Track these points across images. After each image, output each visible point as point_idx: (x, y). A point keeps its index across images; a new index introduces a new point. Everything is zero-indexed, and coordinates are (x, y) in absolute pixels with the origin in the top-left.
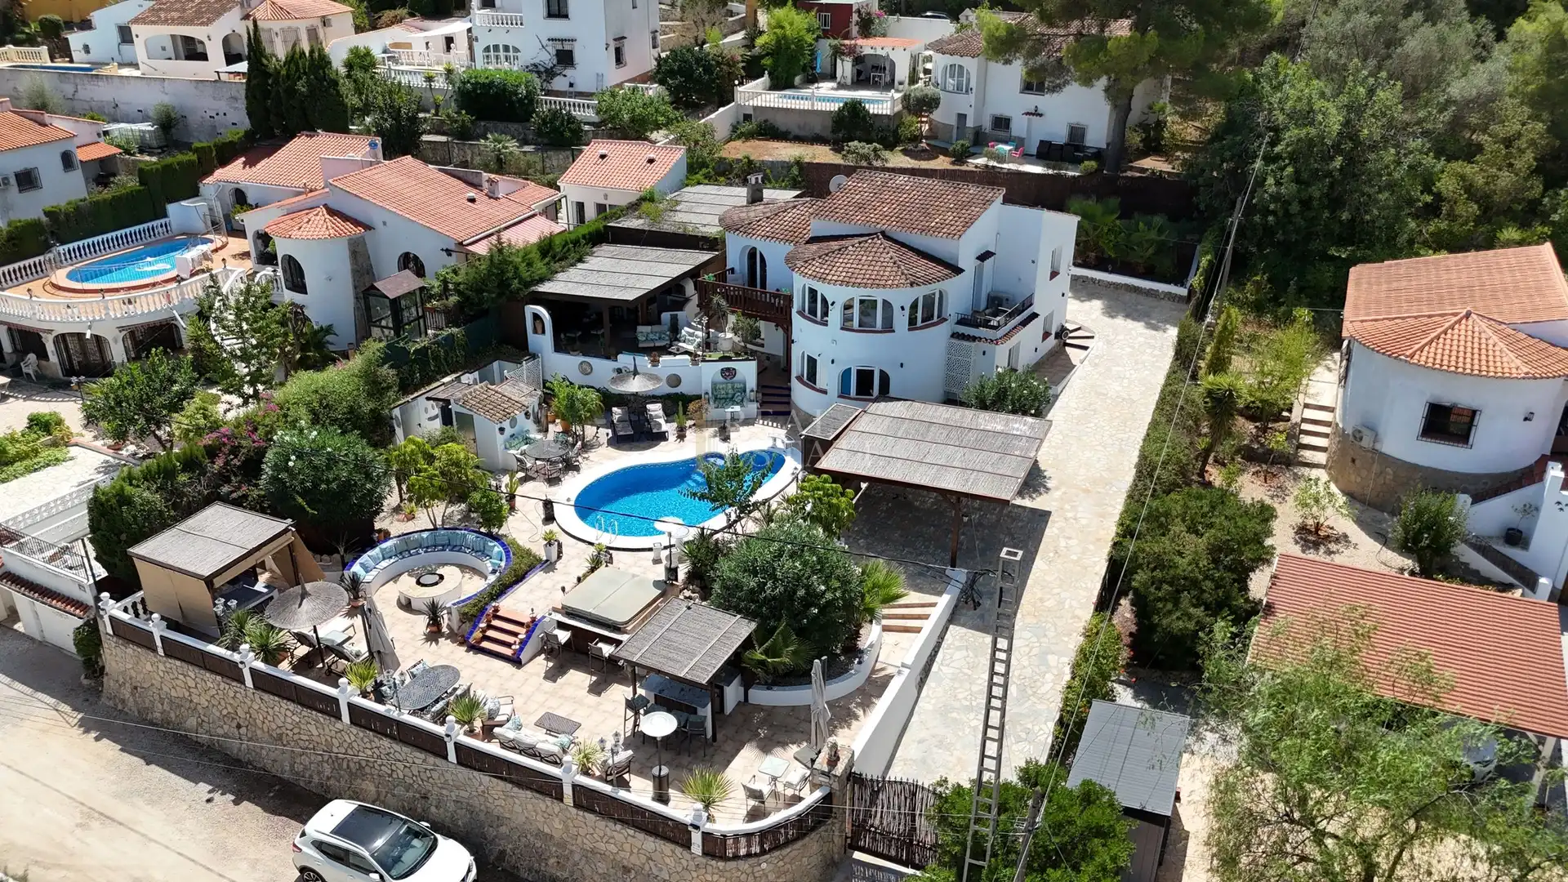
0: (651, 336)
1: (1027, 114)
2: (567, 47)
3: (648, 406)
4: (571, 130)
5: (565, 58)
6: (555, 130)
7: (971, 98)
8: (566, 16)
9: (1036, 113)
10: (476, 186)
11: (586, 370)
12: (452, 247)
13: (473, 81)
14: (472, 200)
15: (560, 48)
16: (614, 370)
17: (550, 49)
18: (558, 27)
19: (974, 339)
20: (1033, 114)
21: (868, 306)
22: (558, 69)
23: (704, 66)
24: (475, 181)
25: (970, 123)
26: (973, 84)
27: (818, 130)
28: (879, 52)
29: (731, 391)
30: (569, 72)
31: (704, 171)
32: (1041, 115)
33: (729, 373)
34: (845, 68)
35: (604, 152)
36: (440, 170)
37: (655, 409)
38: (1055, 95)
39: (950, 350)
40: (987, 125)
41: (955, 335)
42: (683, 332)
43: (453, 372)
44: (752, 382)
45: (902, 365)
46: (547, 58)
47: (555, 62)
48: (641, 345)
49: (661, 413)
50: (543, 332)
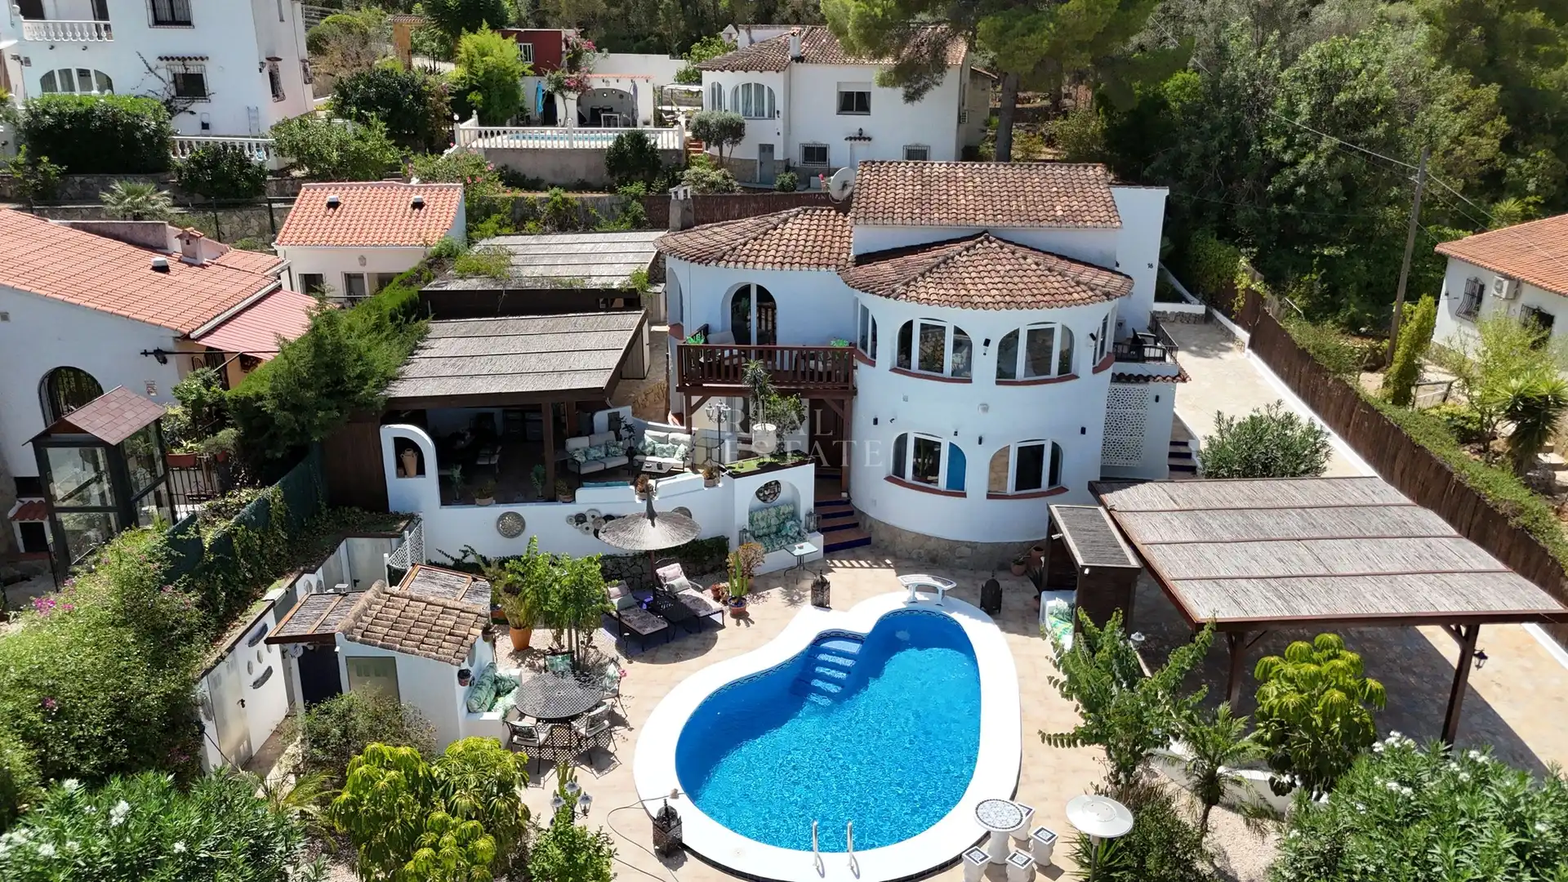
0: (594, 453)
1: (851, 138)
2: (193, 69)
3: (660, 571)
4: (247, 177)
5: (191, 86)
6: (220, 177)
7: (779, 123)
8: (188, 23)
9: (861, 137)
10: (159, 248)
11: (512, 528)
12: (168, 344)
13: (54, 110)
14: (163, 269)
15: (180, 70)
16: (569, 519)
17: (163, 73)
18: (174, 40)
19: (1147, 379)
20: (855, 139)
21: (1040, 339)
22: (179, 104)
23: (413, 93)
24: (151, 239)
25: (779, 155)
26: (780, 105)
27: (581, 175)
28: (613, 85)
29: (774, 521)
30: (198, 106)
31: (495, 217)
32: (870, 139)
33: (769, 492)
34: (568, 107)
35: (332, 197)
36: (74, 226)
37: (673, 574)
38: (916, 102)
39: (1113, 401)
40: (797, 157)
41: (1118, 378)
42: (648, 439)
43: (280, 574)
44: (807, 502)
45: (1083, 431)
46: (159, 86)
47: (173, 93)
48: (584, 471)
49: (683, 579)
50: (421, 471)
